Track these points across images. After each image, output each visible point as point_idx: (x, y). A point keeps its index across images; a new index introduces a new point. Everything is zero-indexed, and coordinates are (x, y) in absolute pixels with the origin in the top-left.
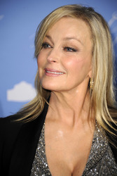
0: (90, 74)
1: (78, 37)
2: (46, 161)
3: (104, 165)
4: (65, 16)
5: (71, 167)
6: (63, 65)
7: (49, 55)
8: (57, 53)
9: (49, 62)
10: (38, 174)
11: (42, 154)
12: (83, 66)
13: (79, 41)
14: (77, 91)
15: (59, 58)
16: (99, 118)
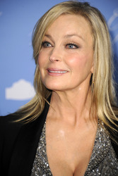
0: (92, 70)
1: (79, 34)
2: (47, 161)
3: (106, 166)
4: (63, 14)
5: (73, 167)
6: (66, 63)
7: (51, 54)
8: (59, 52)
9: (51, 62)
10: (39, 174)
11: (43, 154)
12: (86, 63)
13: (80, 37)
14: (80, 89)
15: (62, 57)
16: (100, 113)
